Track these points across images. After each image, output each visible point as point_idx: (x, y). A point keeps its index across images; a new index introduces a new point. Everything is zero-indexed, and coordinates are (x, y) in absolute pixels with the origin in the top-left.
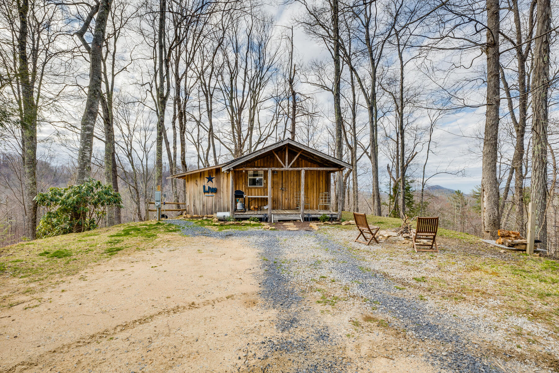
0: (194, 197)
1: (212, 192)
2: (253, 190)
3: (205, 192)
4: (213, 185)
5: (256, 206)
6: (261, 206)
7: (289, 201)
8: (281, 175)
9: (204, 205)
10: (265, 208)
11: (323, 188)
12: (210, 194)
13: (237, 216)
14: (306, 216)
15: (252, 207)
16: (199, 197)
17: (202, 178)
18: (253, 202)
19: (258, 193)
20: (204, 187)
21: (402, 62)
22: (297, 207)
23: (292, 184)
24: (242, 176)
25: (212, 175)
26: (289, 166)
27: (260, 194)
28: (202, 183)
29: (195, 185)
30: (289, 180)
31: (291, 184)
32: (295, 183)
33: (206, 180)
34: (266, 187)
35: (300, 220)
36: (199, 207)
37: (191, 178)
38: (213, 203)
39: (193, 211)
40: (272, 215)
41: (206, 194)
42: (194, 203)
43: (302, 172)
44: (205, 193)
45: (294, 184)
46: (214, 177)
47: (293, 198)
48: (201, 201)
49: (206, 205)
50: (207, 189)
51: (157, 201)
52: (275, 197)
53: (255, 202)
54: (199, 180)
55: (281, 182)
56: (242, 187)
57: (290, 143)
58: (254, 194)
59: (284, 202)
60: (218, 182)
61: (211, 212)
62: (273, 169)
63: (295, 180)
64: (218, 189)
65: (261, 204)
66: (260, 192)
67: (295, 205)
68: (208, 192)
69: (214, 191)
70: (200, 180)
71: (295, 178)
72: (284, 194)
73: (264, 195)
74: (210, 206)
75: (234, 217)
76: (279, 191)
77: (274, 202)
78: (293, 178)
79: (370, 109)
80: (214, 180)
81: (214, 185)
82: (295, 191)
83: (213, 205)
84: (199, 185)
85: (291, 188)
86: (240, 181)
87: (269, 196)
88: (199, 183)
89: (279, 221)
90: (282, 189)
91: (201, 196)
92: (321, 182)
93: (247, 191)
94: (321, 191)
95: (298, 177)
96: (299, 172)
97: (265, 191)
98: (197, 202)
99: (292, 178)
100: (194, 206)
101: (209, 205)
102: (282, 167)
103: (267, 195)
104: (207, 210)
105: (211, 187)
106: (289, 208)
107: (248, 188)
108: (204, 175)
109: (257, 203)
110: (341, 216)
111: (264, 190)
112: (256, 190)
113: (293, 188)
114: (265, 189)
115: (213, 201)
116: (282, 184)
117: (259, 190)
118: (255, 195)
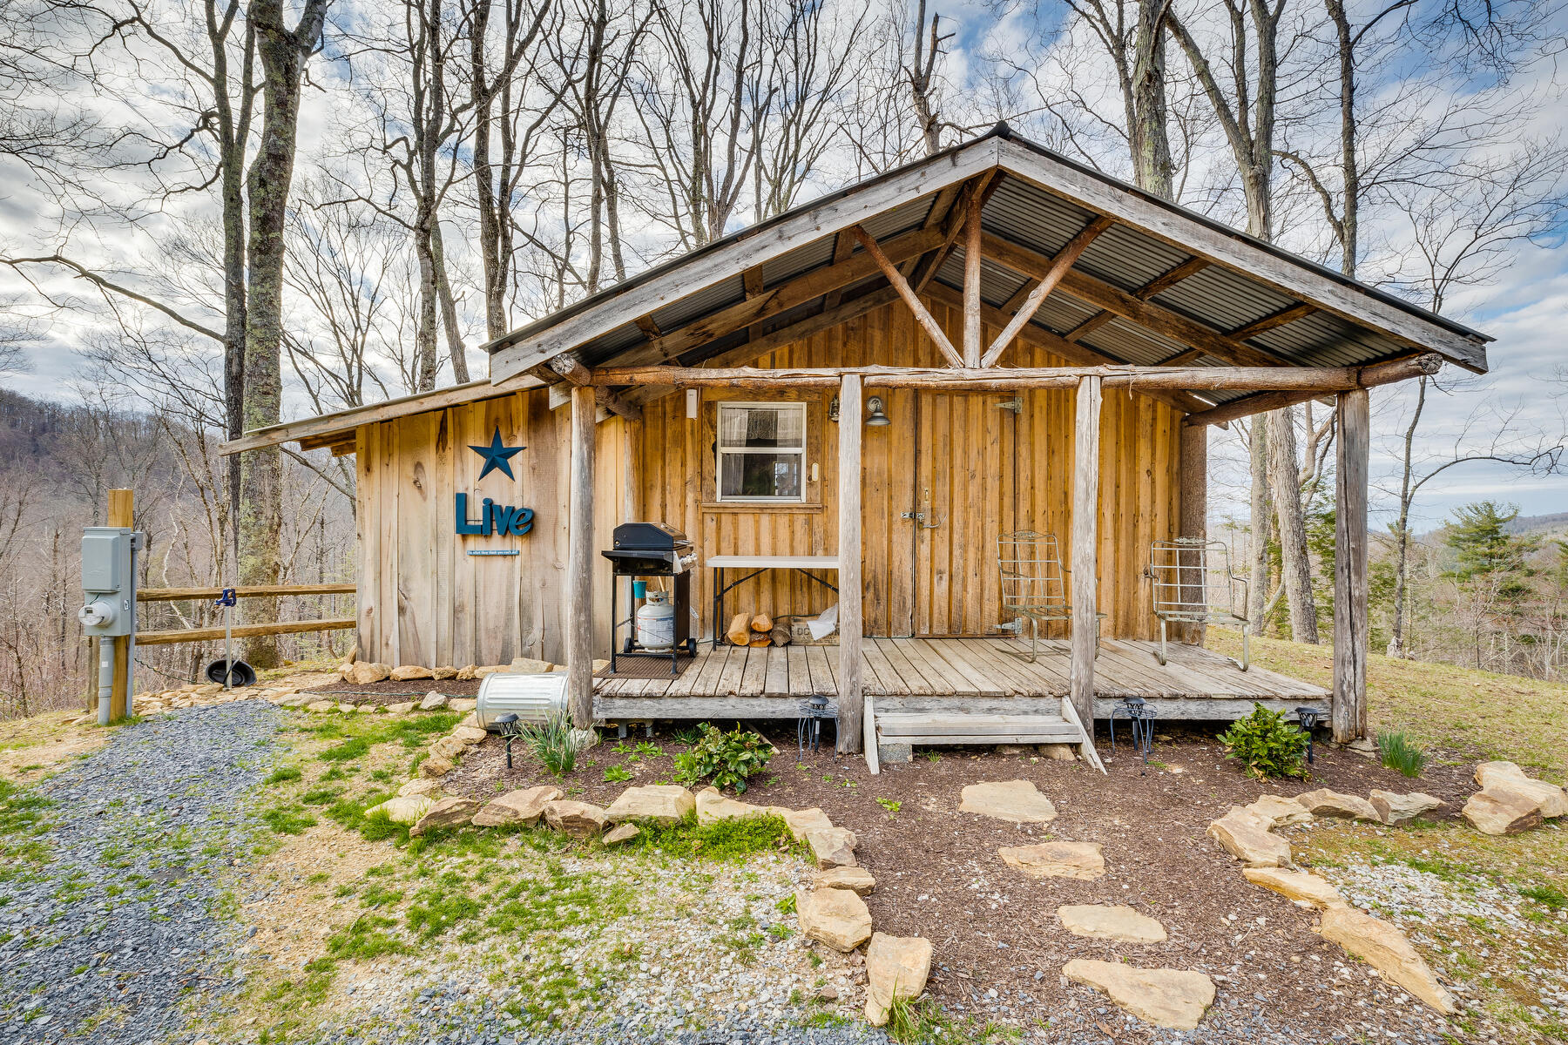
0: (402, 559)
1: (505, 532)
2: (746, 522)
3: (464, 529)
4: (510, 491)
5: (764, 622)
6: (794, 617)
7: (957, 588)
8: (909, 434)
9: (457, 611)
10: (818, 628)
11: (1153, 516)
12: (497, 543)
13: (621, 710)
14: (1107, 710)
15: (736, 626)
16: (431, 558)
17: (449, 454)
18: (746, 591)
19: (774, 538)
20: (462, 501)
21: (1344, 26)
22: (1002, 620)
23: (973, 489)
24: (680, 441)
25: (511, 436)
26: (993, 355)
27: (784, 545)
28: (448, 478)
29: (410, 491)
30: (958, 462)
31: (965, 488)
32: (994, 485)
33: (476, 462)
34: (821, 507)
35: (1075, 747)
36: (430, 619)
37: (387, 452)
38: (510, 595)
39: (394, 641)
40: (869, 703)
41: (476, 544)
42: (404, 595)
43: (1083, 396)
44: (464, 537)
45: (984, 488)
46: (518, 443)
47: (979, 573)
48: (446, 587)
49: (469, 609)
50: (476, 514)
51: (99, 594)
52: (877, 564)
53: (757, 592)
54: (430, 458)
55: (909, 478)
56: (683, 505)
57: (1009, 164)
58: (751, 547)
59: (925, 592)
60: (544, 471)
61: (498, 651)
62: (877, 373)
63: (993, 465)
64: (543, 514)
65: (793, 602)
66: (783, 533)
67: (992, 608)
68: (484, 532)
69: (522, 523)
70: (441, 460)
71: (993, 452)
72: (924, 550)
73: (811, 553)
74: (493, 612)
75: (600, 716)
76: (897, 526)
77: (870, 595)
78: (983, 451)
79: (1257, 183)
80: (516, 462)
81: (517, 493)
82: (992, 528)
83: (509, 610)
84: (431, 493)
85: (966, 510)
86: (673, 469)
87: (844, 562)
88: (430, 478)
89: (921, 751)
90: (913, 516)
91: (445, 555)
92: (1144, 478)
93: (711, 526)
94: (1144, 529)
95: (1009, 448)
96: (1062, 397)
97: (819, 530)
98: (421, 591)
99: (973, 454)
100: (402, 610)
101: (493, 608)
102: (939, 360)
103: (828, 551)
104: (476, 640)
105: (501, 501)
106: (957, 631)
107: (719, 512)
108: (461, 435)
109: (766, 599)
110: (1363, 713)
111: (809, 522)
112: (765, 520)
113: (982, 513)
114: (818, 519)
115: (510, 586)
116: (916, 487)
117: (783, 521)
118: (758, 552)
